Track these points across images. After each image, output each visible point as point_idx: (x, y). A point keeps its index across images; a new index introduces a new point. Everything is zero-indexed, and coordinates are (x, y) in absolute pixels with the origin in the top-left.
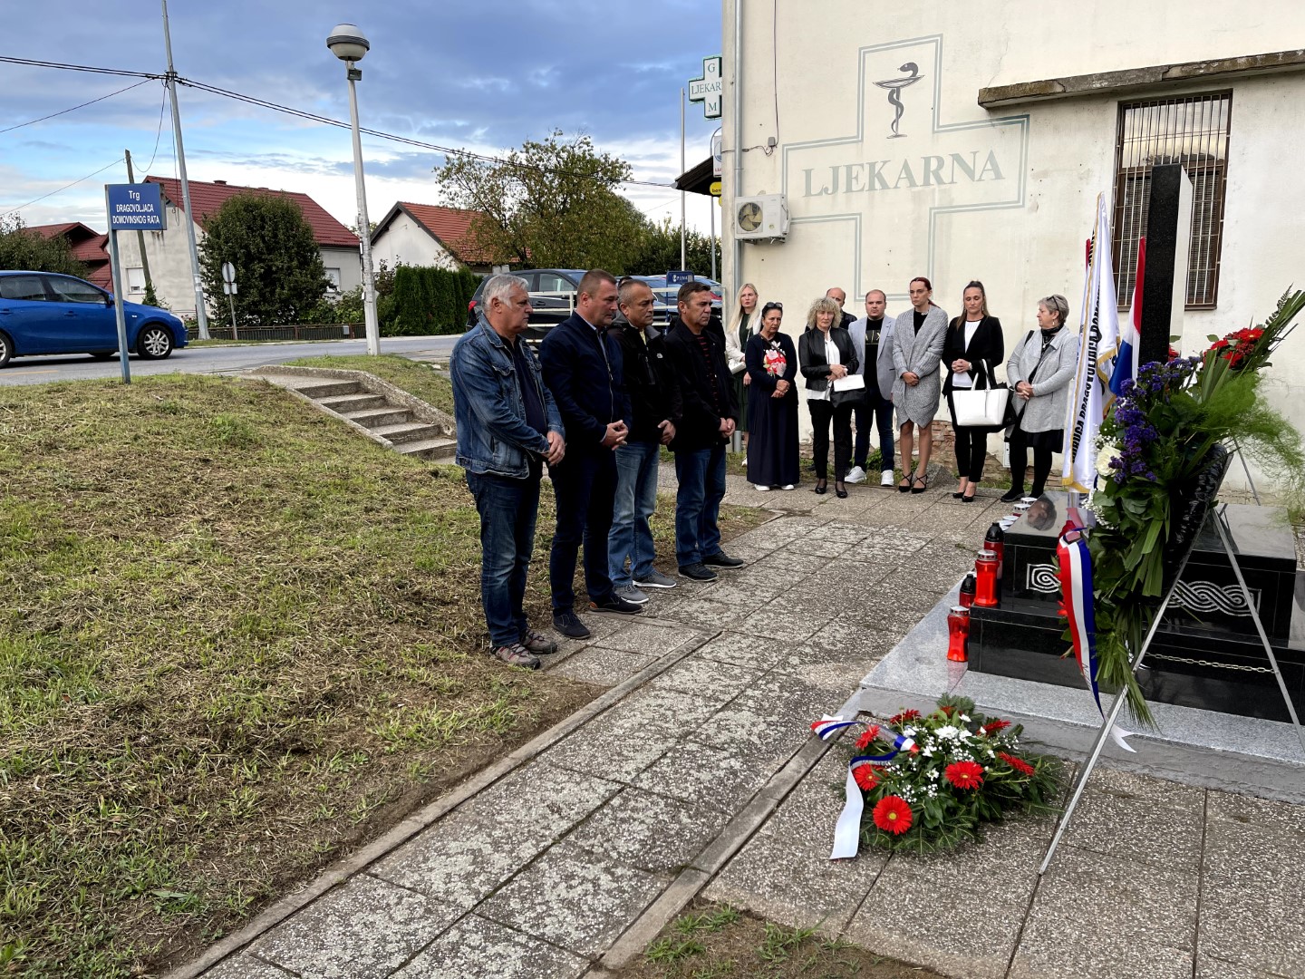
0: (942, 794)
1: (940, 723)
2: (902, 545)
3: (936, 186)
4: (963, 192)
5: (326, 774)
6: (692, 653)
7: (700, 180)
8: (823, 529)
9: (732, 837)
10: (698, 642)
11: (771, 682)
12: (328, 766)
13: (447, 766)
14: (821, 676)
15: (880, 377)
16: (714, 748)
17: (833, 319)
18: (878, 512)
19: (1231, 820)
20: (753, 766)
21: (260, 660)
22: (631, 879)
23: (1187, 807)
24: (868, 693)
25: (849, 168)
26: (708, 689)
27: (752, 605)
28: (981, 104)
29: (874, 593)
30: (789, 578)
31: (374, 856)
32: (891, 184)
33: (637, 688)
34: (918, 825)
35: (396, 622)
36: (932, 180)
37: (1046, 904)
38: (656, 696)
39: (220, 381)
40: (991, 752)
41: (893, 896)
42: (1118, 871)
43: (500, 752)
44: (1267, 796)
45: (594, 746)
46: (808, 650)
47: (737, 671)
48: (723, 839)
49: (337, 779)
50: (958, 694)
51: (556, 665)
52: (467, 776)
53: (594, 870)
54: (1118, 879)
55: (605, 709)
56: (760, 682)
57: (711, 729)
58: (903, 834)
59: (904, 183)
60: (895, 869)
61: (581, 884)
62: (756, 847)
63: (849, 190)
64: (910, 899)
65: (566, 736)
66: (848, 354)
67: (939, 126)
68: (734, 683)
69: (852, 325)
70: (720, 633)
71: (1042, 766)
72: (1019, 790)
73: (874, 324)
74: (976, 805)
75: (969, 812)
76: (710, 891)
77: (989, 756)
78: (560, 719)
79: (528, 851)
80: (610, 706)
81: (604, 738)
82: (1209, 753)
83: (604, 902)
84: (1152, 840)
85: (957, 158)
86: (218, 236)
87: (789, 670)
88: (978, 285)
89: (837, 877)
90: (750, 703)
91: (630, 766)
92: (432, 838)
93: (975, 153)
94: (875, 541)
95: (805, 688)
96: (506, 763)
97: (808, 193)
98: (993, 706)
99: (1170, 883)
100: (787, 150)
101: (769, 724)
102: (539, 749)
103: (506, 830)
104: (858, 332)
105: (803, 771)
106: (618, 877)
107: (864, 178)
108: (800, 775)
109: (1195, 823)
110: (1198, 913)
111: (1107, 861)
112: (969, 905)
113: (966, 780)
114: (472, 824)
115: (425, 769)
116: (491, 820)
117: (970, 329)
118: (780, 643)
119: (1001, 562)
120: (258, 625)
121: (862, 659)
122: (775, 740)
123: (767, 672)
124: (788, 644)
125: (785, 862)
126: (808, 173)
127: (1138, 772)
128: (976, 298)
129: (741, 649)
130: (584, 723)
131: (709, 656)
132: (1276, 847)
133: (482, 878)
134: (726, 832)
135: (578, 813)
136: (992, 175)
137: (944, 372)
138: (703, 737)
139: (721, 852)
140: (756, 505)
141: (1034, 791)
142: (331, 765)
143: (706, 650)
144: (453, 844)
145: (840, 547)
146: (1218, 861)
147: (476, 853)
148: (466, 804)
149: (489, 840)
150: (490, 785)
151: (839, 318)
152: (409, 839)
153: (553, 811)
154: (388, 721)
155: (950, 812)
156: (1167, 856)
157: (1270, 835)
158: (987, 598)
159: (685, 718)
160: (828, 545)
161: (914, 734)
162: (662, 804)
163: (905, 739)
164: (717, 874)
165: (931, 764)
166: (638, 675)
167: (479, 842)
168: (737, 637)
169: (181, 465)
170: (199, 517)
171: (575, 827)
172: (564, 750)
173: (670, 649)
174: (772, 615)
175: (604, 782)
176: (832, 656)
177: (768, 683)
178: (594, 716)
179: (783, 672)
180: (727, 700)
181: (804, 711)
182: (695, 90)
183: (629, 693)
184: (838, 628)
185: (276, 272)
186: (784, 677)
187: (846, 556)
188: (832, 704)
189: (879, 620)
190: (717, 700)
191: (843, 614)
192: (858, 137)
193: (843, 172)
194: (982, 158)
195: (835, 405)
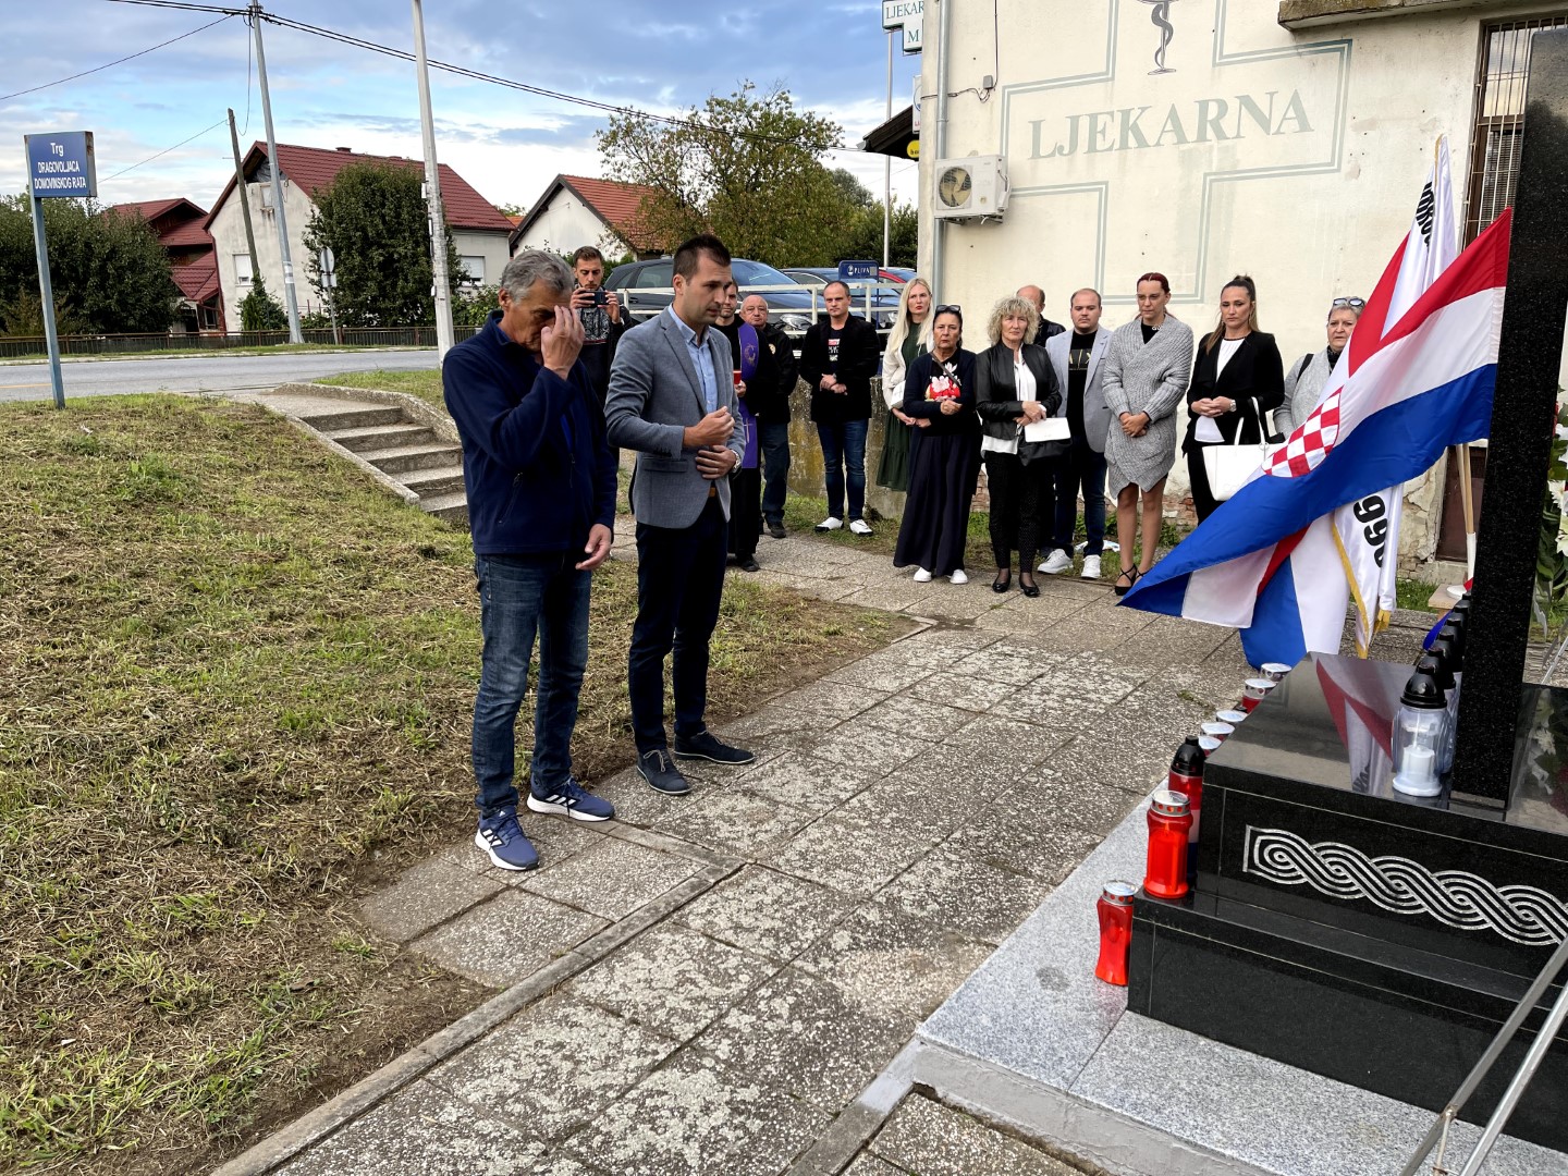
2: (1096, 691)
3: (1214, 142)
4: (1253, 148)
6: (671, 914)
7: (894, 138)
8: (981, 655)
10: (693, 887)
11: (781, 994)
15: (1087, 418)
17: (1026, 330)
18: (1076, 626)
24: (931, 1055)
25: (1093, 117)
26: (663, 1005)
27: (817, 806)
28: (1282, 22)
29: (1023, 789)
30: (897, 751)
32: (1152, 142)
33: (541, 996)
35: (176, 843)
36: (1210, 133)
38: (564, 1020)
46: (873, 916)
47: (732, 963)
51: (434, 928)
55: (456, 1051)
56: (763, 992)
57: (621, 1119)
59: (1169, 138)
63: (1092, 148)
67: (1222, 56)
68: (716, 991)
69: (1050, 341)
70: (740, 869)
73: (1083, 340)
78: (359, 1076)
80: (472, 1041)
85: (1246, 101)
88: (1245, 283)
90: (723, 1049)
93: (1272, 94)
94: (1055, 682)
95: (841, 1011)
97: (1036, 155)
100: (1009, 94)
101: (736, 1111)
104: (1059, 350)
107: (1114, 133)
117: (1228, 351)
118: (831, 894)
121: (961, 941)
122: (730, 1157)
123: (783, 967)
124: (843, 901)
126: (1037, 125)
128: (1239, 304)
129: (759, 907)
130: (397, 1090)
131: (697, 923)
136: (1295, 125)
137: (1183, 421)
140: (898, 607)
143: (700, 906)
145: (996, 692)
151: (1034, 330)
158: (1167, 883)
160: (979, 686)
166: (556, 964)
168: (765, 878)
173: (639, 903)
174: (840, 829)
176: (909, 931)
177: (775, 994)
178: (429, 1068)
179: (811, 968)
180: (684, 1038)
181: (814, 1076)
182: (891, 13)
183: (518, 1010)
184: (940, 865)
185: (398, 261)
186: (809, 982)
187: (1000, 710)
188: (872, 1057)
189: (1015, 850)
190: (666, 1036)
191: (957, 835)
192: (1107, 73)
193: (1084, 124)
194: (1282, 102)
195: (1025, 462)
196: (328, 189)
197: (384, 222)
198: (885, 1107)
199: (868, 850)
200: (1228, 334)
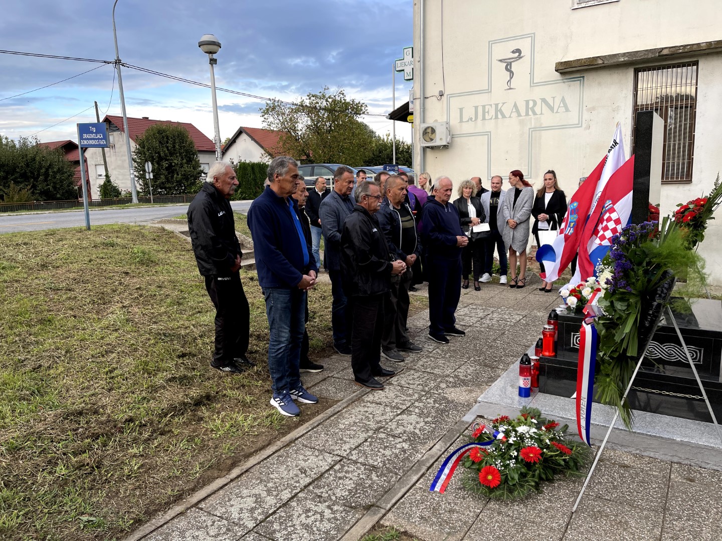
0: (519, 465)
1: (520, 423)
2: (509, 318)
3: (532, 116)
4: (547, 119)
5: (179, 450)
6: (386, 381)
7: (402, 114)
8: (465, 309)
9: (400, 489)
11: (429, 398)
12: (180, 446)
13: (245, 446)
14: (458, 395)
15: (499, 224)
16: (394, 436)
17: (473, 192)
18: (497, 299)
19: (684, 481)
20: (415, 447)
21: (147, 386)
22: (342, 513)
23: (660, 472)
24: (482, 405)
26: (394, 402)
28: (556, 71)
29: (491, 346)
31: (202, 497)
33: (353, 402)
34: (504, 483)
36: (530, 113)
37: (575, 530)
38: (365, 406)
39: (139, 228)
40: (547, 441)
41: (488, 524)
42: (618, 511)
43: (275, 438)
44: (706, 467)
45: (327, 435)
46: (451, 380)
47: (411, 392)
48: (395, 489)
49: (184, 453)
50: (532, 407)
51: (311, 387)
52: (256, 452)
53: (322, 507)
54: (617, 515)
55: (336, 414)
56: (423, 398)
57: (393, 425)
58: (496, 488)
60: (491, 508)
61: (313, 515)
62: (413, 494)
63: (484, 119)
64: (498, 526)
65: (313, 429)
66: (480, 211)
67: (533, 83)
68: (409, 398)
70: (403, 370)
71: (577, 449)
72: (563, 463)
73: (496, 194)
74: (538, 472)
75: (533, 476)
76: (385, 520)
77: (546, 443)
78: (310, 419)
79: (286, 495)
80: (339, 411)
81: (333, 430)
82: (673, 441)
83: (326, 526)
84: (638, 492)
86: (144, 147)
87: (440, 391)
88: (553, 172)
89: (457, 512)
90: (417, 410)
91: (346, 447)
92: (234, 487)
93: (554, 98)
94: (494, 316)
95: (448, 402)
96: (279, 444)
97: (461, 121)
98: (552, 413)
99: (647, 518)
101: (426, 423)
102: (297, 436)
103: (275, 483)
104: (486, 198)
105: (443, 450)
106: (334, 511)
108: (441, 453)
109: (664, 482)
110: (661, 535)
111: (611, 504)
112: (531, 530)
113: (531, 457)
114: (257, 479)
115: (232, 448)
116: (268, 477)
117: (548, 197)
118: (436, 375)
119: (557, 332)
120: (147, 366)
121: (481, 385)
122: (428, 432)
123: (427, 392)
124: (440, 376)
125: (429, 503)
126: (461, 110)
127: (634, 452)
128: (550, 179)
129: (414, 379)
130: (323, 422)
131: (395, 383)
132: (709, 497)
133: (259, 511)
134: (397, 485)
135: (315, 474)
136: (563, 109)
138: (389, 430)
139: (393, 497)
141: (572, 464)
142: (181, 445)
143: (395, 379)
144: (245, 491)
145: (474, 320)
146: (675, 505)
147: (258, 496)
148: (254, 467)
149: (265, 489)
150: (268, 457)
152: (221, 488)
153: (302, 472)
154: (215, 420)
155: (523, 476)
156: (646, 502)
157: (706, 490)
158: (549, 352)
159: (379, 419)
160: (467, 318)
161: (504, 430)
162: (363, 468)
163: (499, 433)
164: (390, 509)
165: (513, 447)
166: (355, 394)
167: (260, 490)
168: (412, 372)
169: (113, 276)
170: (121, 305)
171: (313, 481)
172: (311, 437)
174: (433, 359)
175: (331, 455)
176: (464, 383)
177: (427, 398)
178: (329, 417)
179: (436, 392)
180: (404, 408)
181: (446, 415)
182: (399, 65)
183: (349, 404)
184: (469, 367)
185: (174, 166)
186: (437, 395)
187: (477, 325)
188: (462, 411)
189: (493, 362)
190: (398, 408)
191: (472, 359)
192: (488, 90)
193: (480, 110)
194: (558, 101)
195: (474, 240)
196: (143, 135)
197: (168, 150)
198: (471, 421)
199: (444, 364)
200: (547, 190)
